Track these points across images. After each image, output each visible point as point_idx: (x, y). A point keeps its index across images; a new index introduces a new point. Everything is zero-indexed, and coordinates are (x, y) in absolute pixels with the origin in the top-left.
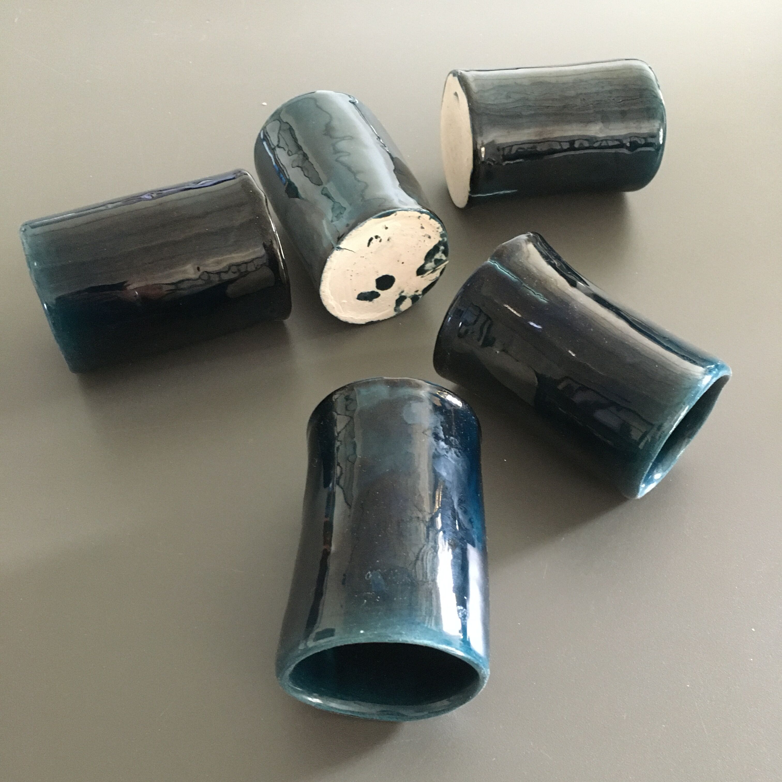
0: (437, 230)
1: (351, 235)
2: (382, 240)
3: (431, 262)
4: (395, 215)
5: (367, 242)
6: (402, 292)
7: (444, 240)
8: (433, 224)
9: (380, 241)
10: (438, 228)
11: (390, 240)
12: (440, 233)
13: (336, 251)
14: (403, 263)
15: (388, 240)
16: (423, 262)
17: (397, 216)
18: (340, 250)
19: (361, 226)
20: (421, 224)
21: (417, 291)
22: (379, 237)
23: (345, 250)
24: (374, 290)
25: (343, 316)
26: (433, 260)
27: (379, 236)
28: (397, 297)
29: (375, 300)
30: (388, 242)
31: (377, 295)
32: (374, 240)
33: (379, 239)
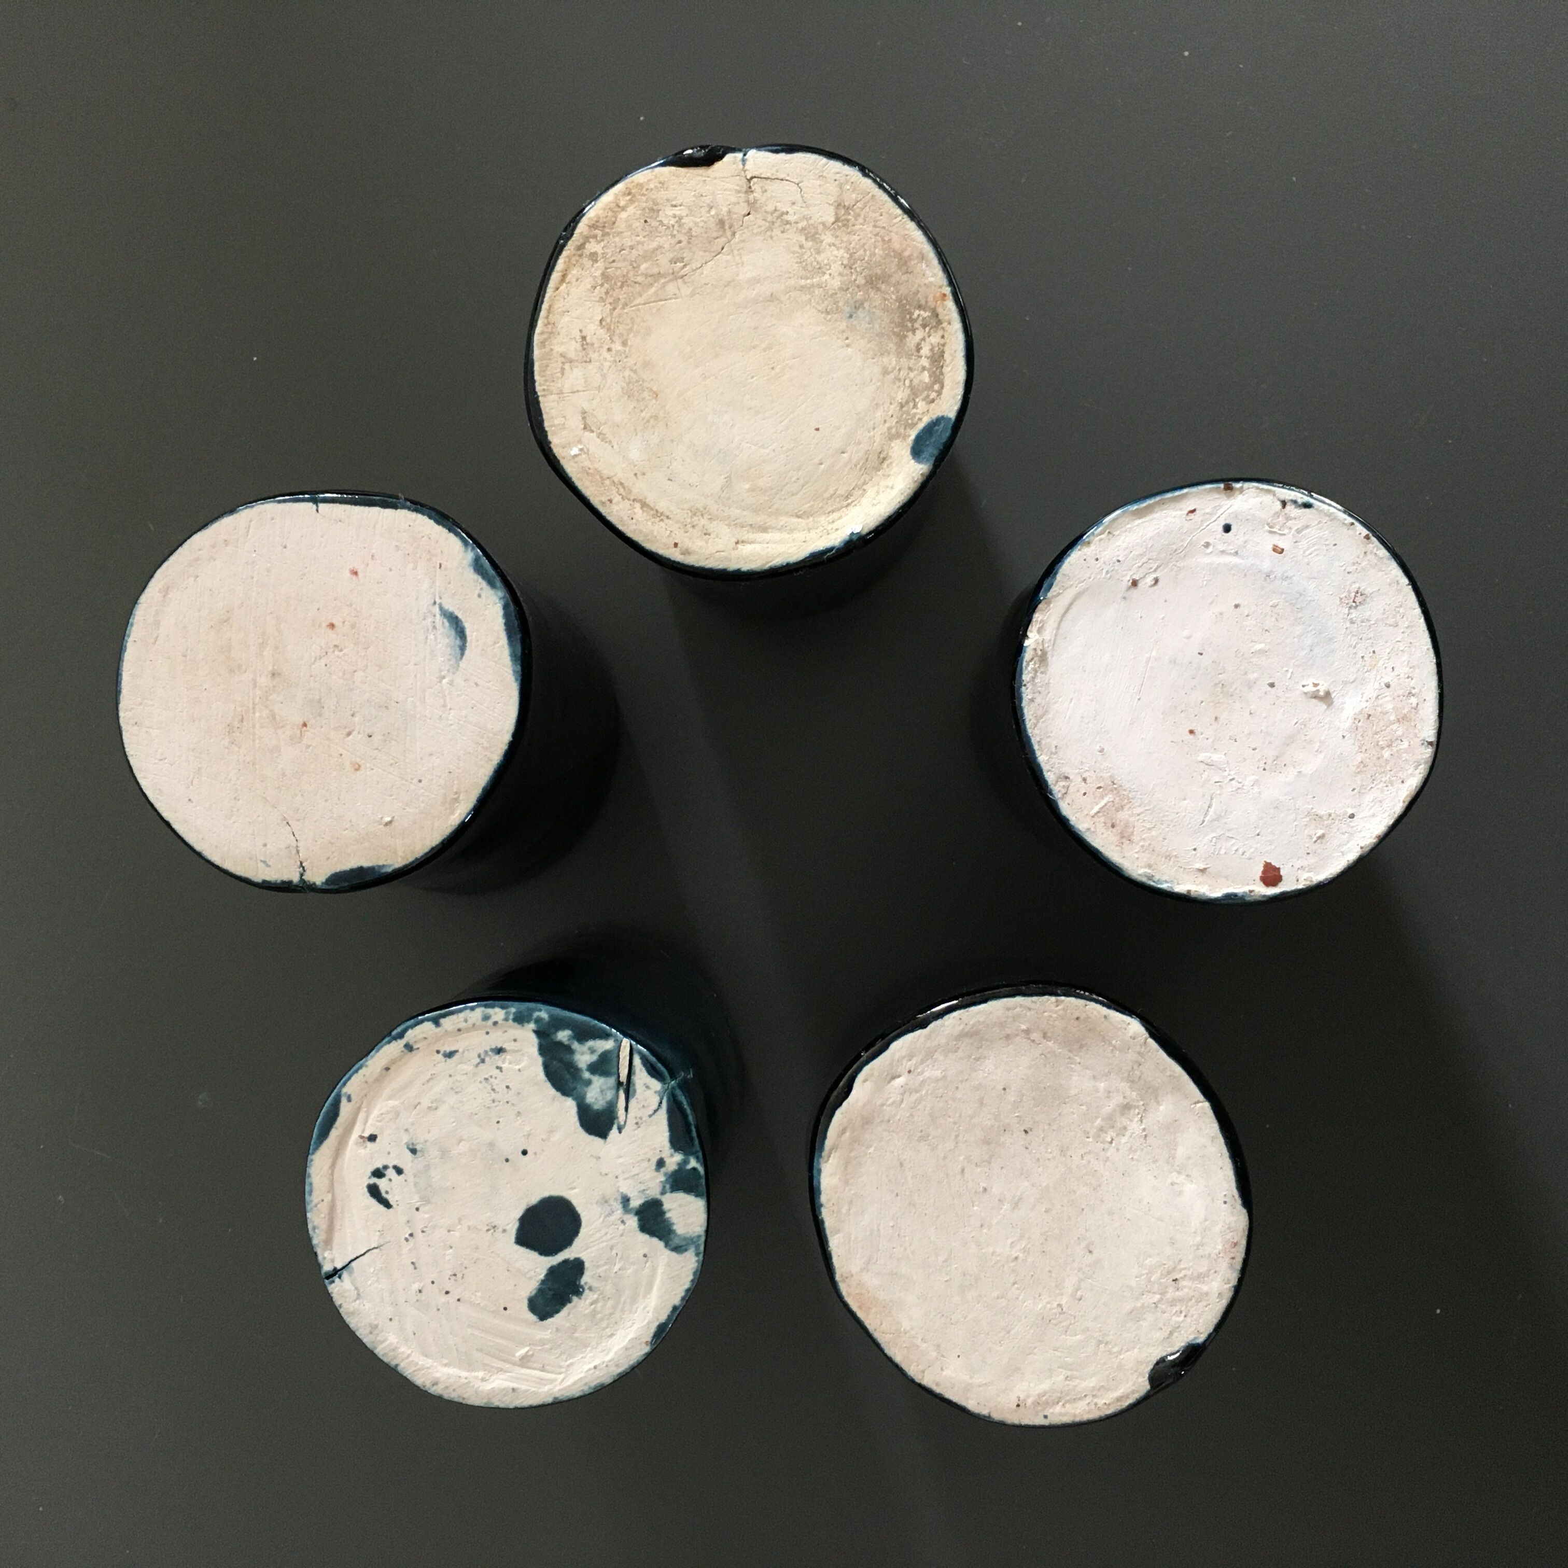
0: (490, 1022)
1: (314, 1228)
2: (401, 1166)
3: (588, 1083)
4: (349, 1099)
5: (373, 1201)
6: (626, 1200)
7: (538, 1021)
8: (463, 1025)
9: (399, 1171)
10: (486, 1018)
11: (418, 1147)
12: (506, 1019)
13: (333, 1285)
14: (525, 1153)
15: (414, 1151)
16: (570, 1105)
17: (353, 1097)
18: (340, 1277)
19: (311, 1192)
20: (438, 1052)
21: (661, 1163)
22: (386, 1167)
23: (353, 1264)
24: (549, 1266)
25: (568, 1383)
26: (587, 1075)
27: (380, 1166)
28: (633, 1222)
29: (585, 1279)
30: (418, 1154)
31: (577, 1267)
32: (382, 1184)
33: (390, 1173)
